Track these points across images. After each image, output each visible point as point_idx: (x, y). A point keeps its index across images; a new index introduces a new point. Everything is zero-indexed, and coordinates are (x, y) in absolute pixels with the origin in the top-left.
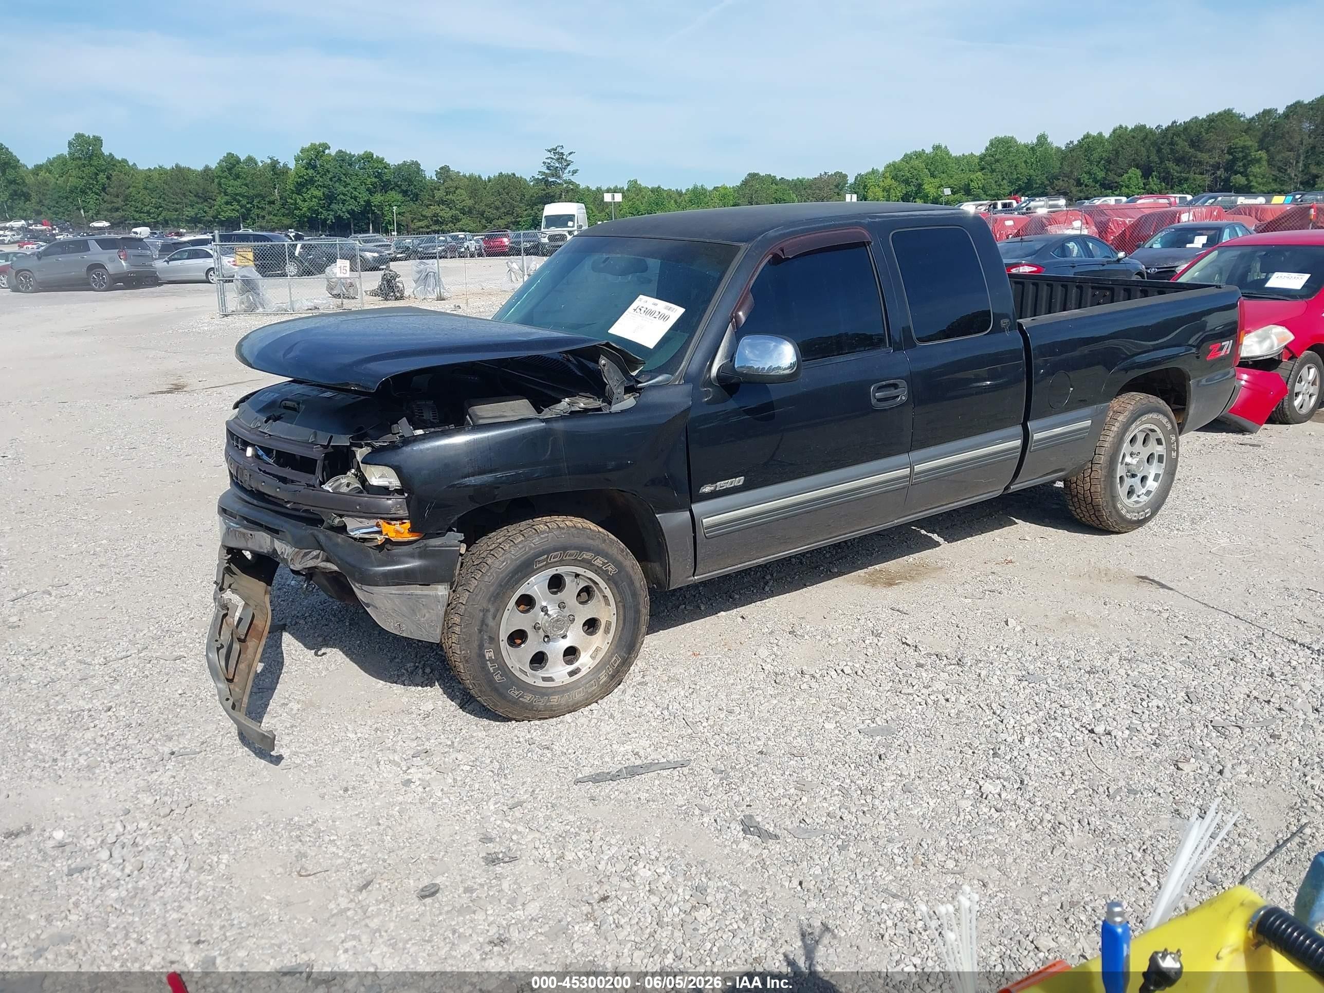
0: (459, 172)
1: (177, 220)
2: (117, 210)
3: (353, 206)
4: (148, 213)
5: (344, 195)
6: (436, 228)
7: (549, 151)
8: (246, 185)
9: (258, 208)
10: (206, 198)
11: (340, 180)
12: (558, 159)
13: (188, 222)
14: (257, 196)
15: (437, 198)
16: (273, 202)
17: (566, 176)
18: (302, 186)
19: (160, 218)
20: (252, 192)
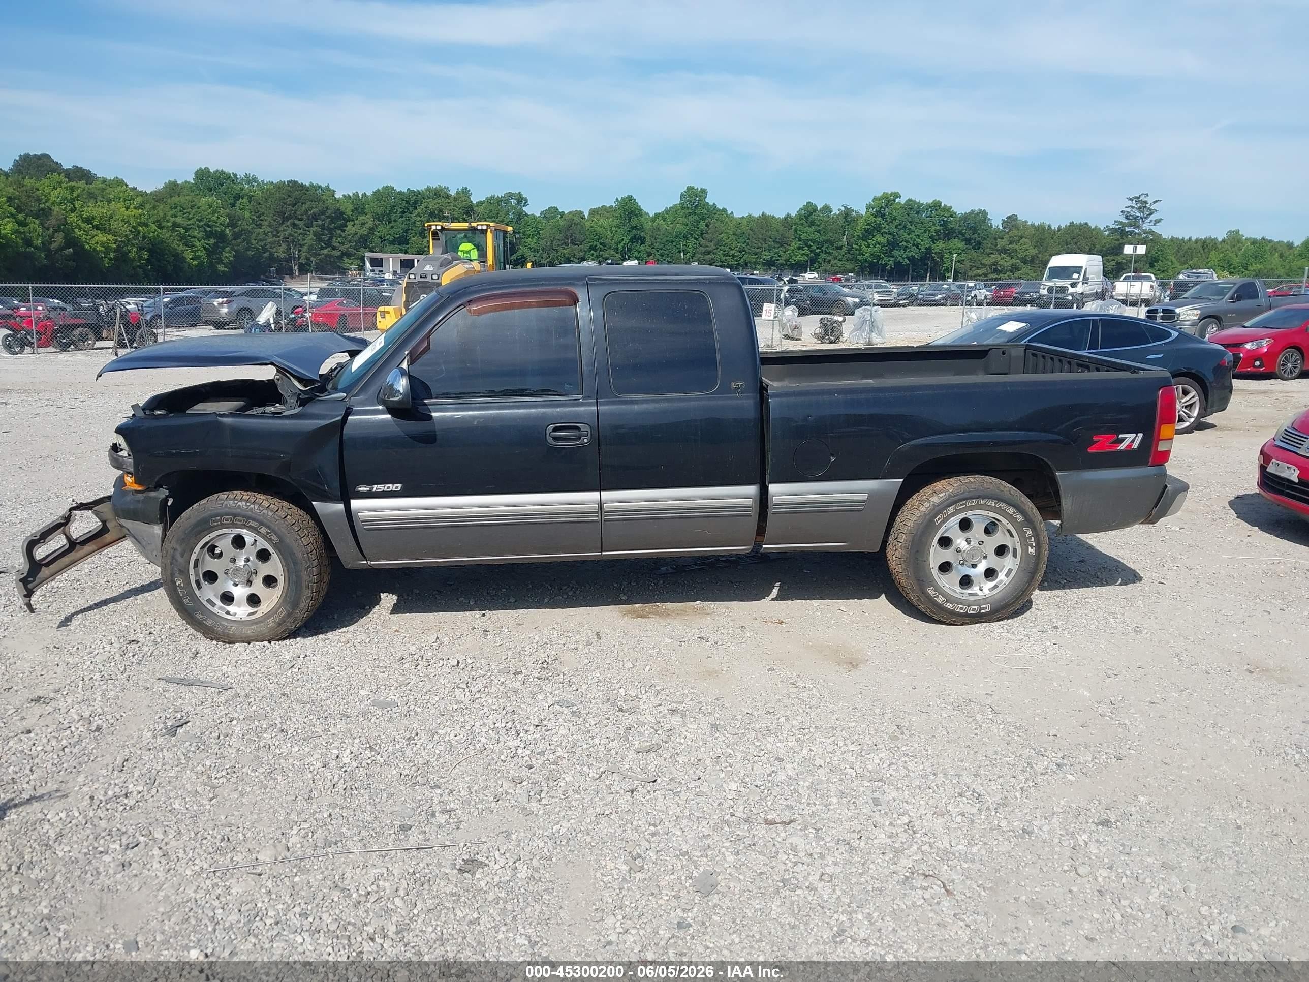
0: (1026, 222)
1: (756, 263)
2: (709, 253)
3: (914, 253)
4: (733, 256)
5: (907, 242)
6: (994, 276)
7: (1131, 200)
8: (819, 231)
9: (826, 252)
10: (782, 243)
11: (905, 227)
12: (1140, 208)
13: (764, 264)
14: (826, 242)
15: (999, 247)
16: (840, 248)
17: (1146, 226)
18: (868, 233)
19: (742, 260)
20: (823, 238)
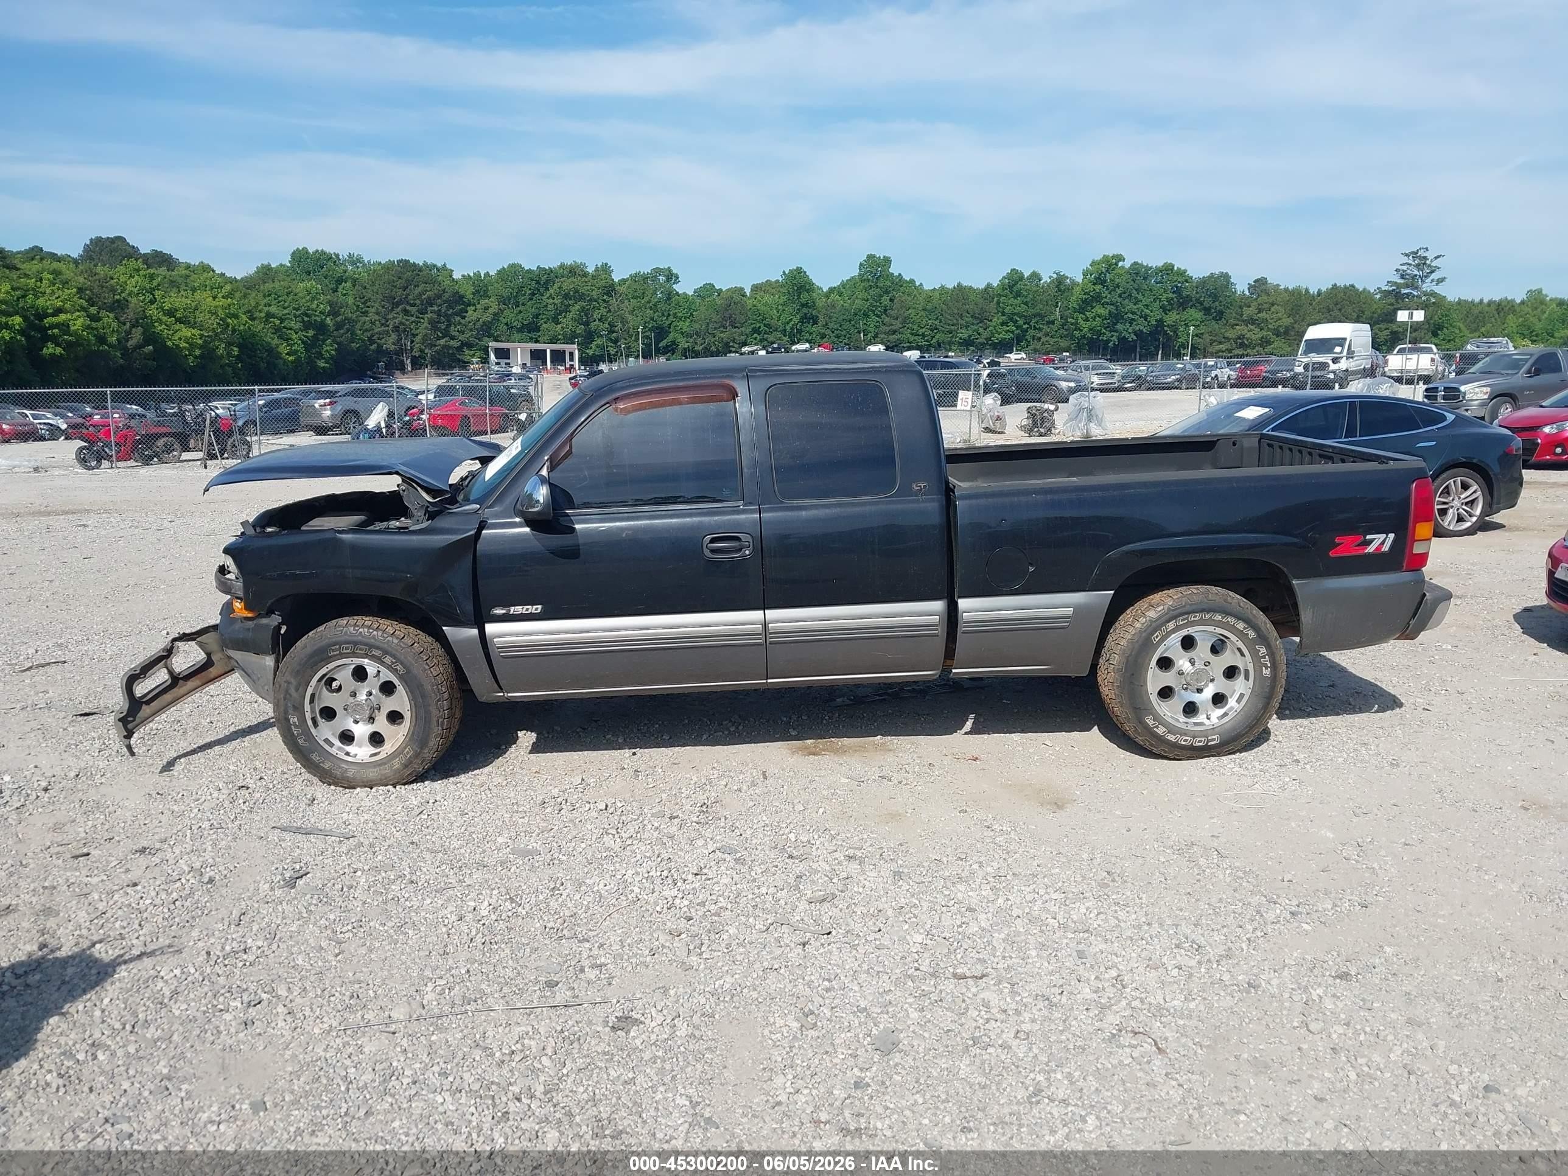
0: (1278, 285)
1: (950, 343)
2: (894, 332)
3: (1142, 326)
4: (923, 335)
5: (1133, 313)
6: (1240, 352)
7: (1407, 255)
8: (1026, 304)
9: (1035, 328)
10: (982, 318)
11: (1130, 295)
12: (1419, 265)
13: (960, 344)
14: (1035, 316)
15: (1245, 317)
16: (1053, 323)
17: (1427, 286)
18: (1088, 302)
19: (934, 340)
20: (1032, 311)
